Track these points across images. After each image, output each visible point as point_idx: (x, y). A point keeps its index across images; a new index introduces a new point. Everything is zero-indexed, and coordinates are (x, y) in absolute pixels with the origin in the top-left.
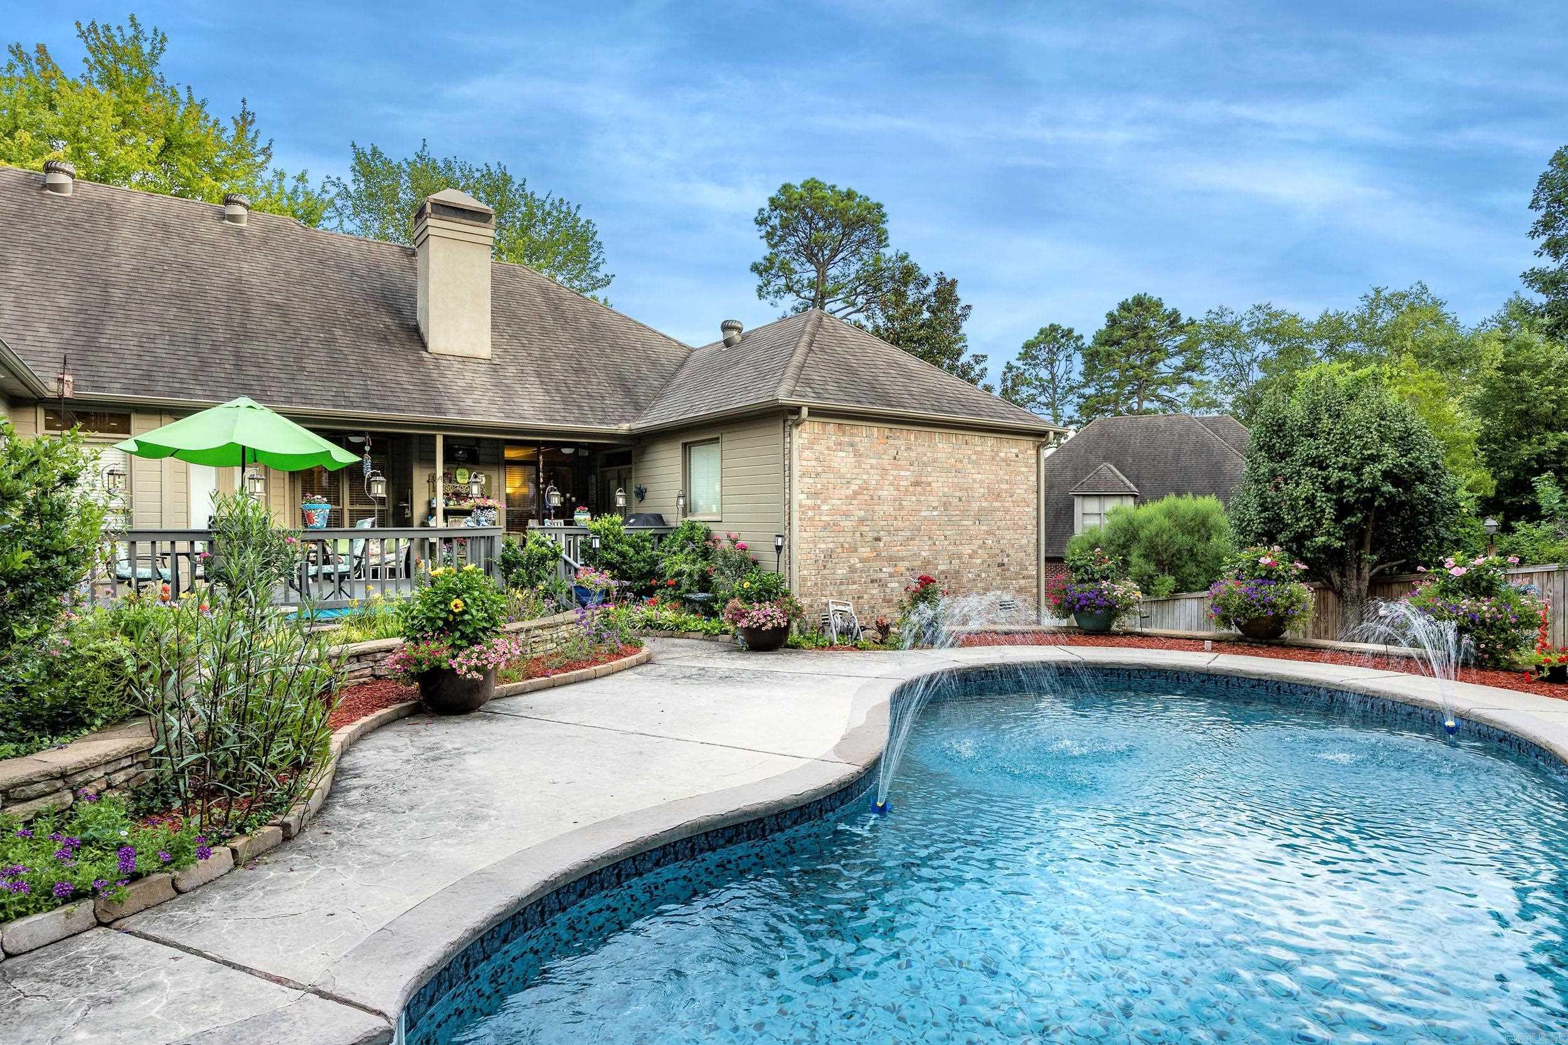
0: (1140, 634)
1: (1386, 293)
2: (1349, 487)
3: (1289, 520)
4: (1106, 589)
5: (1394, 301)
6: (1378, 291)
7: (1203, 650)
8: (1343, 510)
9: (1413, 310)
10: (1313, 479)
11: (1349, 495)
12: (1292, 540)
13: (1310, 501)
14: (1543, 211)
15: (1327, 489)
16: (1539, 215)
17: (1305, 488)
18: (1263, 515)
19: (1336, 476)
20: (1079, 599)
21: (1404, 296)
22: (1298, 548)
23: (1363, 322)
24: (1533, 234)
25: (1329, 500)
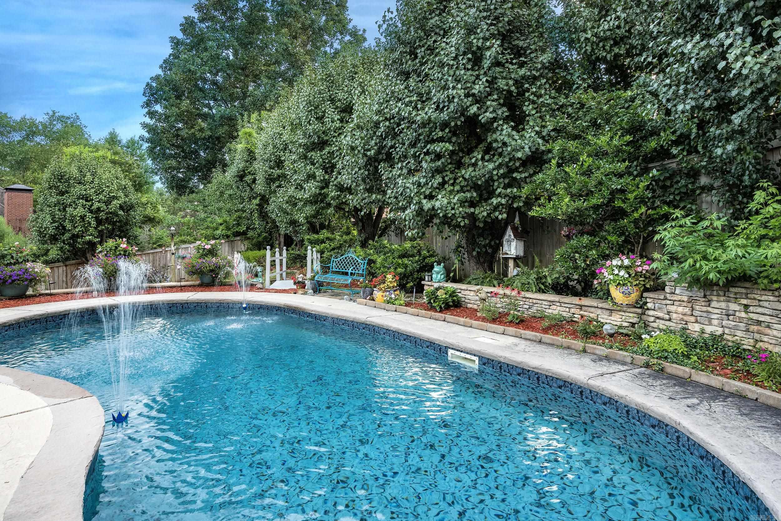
0: (47, 295)
1: (57, 114)
2: (103, 211)
3: (69, 226)
4: (30, 268)
5: (61, 119)
6: (54, 112)
7: (92, 297)
8: (99, 222)
9: (72, 126)
10: (84, 206)
11: (102, 215)
12: (70, 238)
13: (83, 218)
14: (146, 98)
15: (91, 212)
16: (145, 99)
17: (79, 211)
18: (54, 225)
19: (96, 205)
20: (10, 276)
21: (68, 118)
22: (74, 242)
23: (45, 126)
24: (142, 107)
25: (92, 217)
